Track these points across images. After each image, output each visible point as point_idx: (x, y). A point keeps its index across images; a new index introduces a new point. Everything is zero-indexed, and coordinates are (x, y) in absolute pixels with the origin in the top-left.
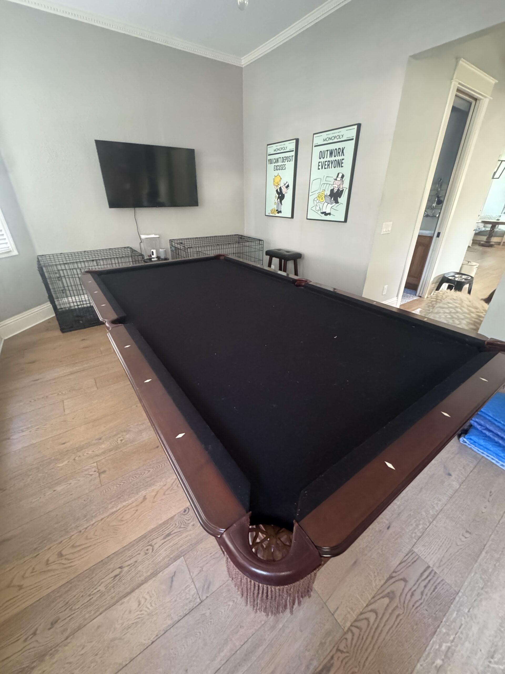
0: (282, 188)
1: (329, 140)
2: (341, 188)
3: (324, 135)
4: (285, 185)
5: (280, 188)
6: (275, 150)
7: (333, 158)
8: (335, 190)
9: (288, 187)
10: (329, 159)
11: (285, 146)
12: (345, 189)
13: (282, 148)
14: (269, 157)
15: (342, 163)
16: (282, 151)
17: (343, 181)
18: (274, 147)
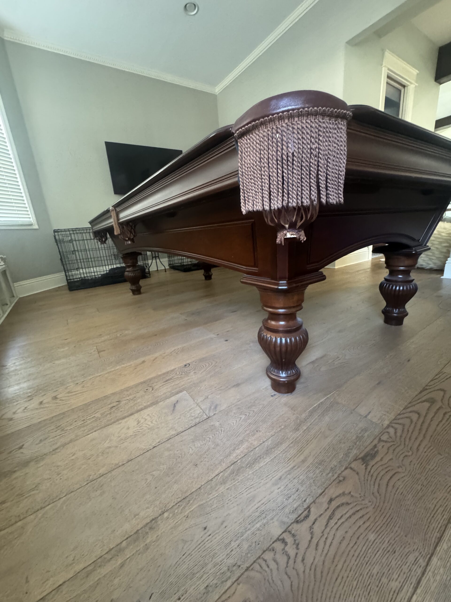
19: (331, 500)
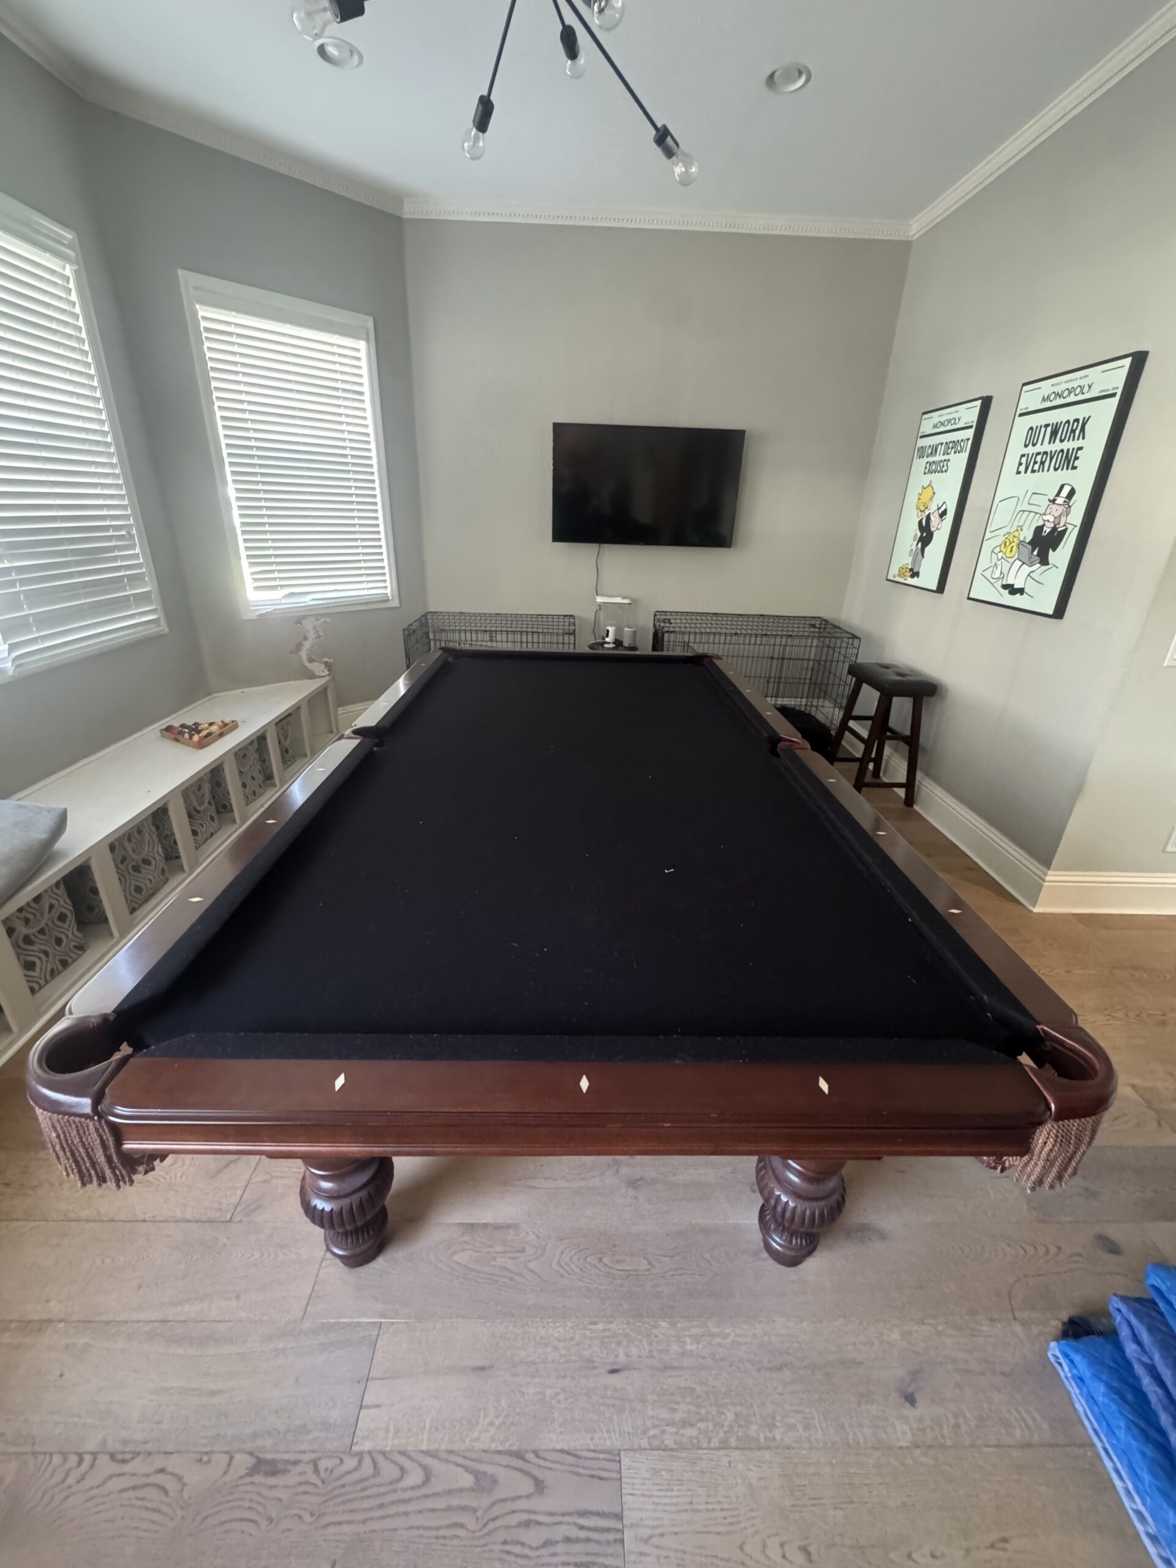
0: (932, 517)
1: (1055, 398)
2: (1062, 524)
3: (1046, 387)
4: (939, 509)
5: (928, 518)
6: (935, 426)
7: (1057, 446)
8: (1047, 530)
9: (944, 513)
10: (1047, 447)
11: (956, 416)
12: (1070, 527)
13: (949, 421)
14: (922, 442)
15: (1077, 458)
16: (950, 427)
17: (1070, 507)
18: (936, 417)
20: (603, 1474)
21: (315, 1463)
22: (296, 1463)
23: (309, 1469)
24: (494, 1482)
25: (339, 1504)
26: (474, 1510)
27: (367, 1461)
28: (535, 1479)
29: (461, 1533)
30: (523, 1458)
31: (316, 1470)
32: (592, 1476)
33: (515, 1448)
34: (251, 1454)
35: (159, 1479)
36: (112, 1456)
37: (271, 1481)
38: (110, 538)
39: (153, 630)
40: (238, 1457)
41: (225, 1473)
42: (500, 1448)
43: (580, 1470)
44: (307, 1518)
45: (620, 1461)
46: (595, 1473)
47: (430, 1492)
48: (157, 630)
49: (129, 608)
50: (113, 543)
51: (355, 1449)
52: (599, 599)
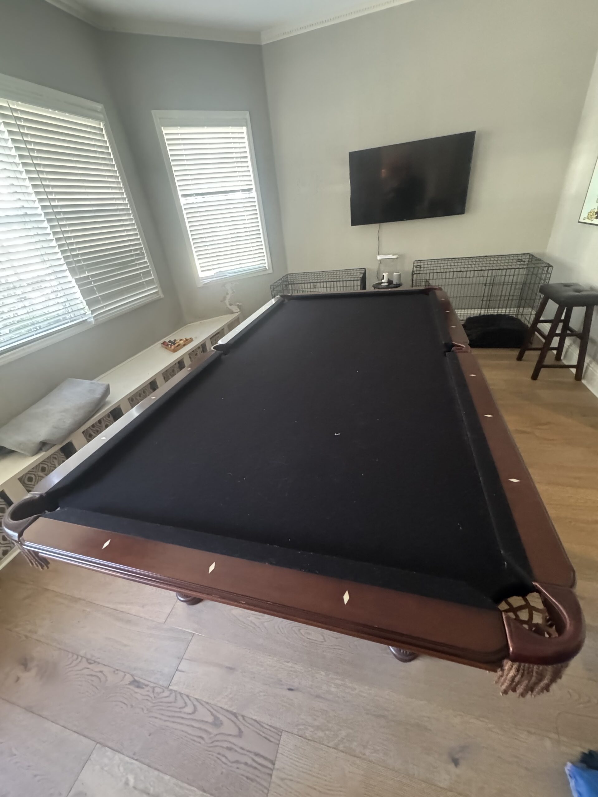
19: (101, 672)
20: (271, 739)
21: (154, 688)
22: (147, 686)
23: (151, 690)
24: (222, 723)
25: (158, 710)
26: (210, 733)
27: (173, 694)
28: (239, 729)
29: (202, 742)
30: (236, 717)
31: (153, 692)
32: (265, 738)
33: (235, 711)
34: (132, 675)
35: (99, 674)
36: (87, 660)
37: (137, 690)
38: (132, 256)
39: (155, 297)
40: (128, 676)
41: (122, 681)
42: (228, 709)
43: (261, 733)
44: (145, 711)
45: (281, 736)
46: (268, 737)
47: (194, 718)
48: (158, 296)
49: (144, 288)
50: (134, 258)
51: (170, 687)
52: (379, 257)
